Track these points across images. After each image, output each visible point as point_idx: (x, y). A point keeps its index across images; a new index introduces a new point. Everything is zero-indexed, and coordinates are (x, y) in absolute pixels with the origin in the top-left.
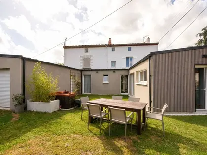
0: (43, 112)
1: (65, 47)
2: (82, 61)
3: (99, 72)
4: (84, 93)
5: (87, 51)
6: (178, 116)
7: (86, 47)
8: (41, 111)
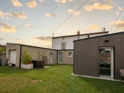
0: (25, 68)
1: (53, 38)
2: (61, 45)
3: (66, 51)
4: (59, 63)
5: (63, 39)
6: (90, 78)
7: (63, 37)
8: (24, 68)
